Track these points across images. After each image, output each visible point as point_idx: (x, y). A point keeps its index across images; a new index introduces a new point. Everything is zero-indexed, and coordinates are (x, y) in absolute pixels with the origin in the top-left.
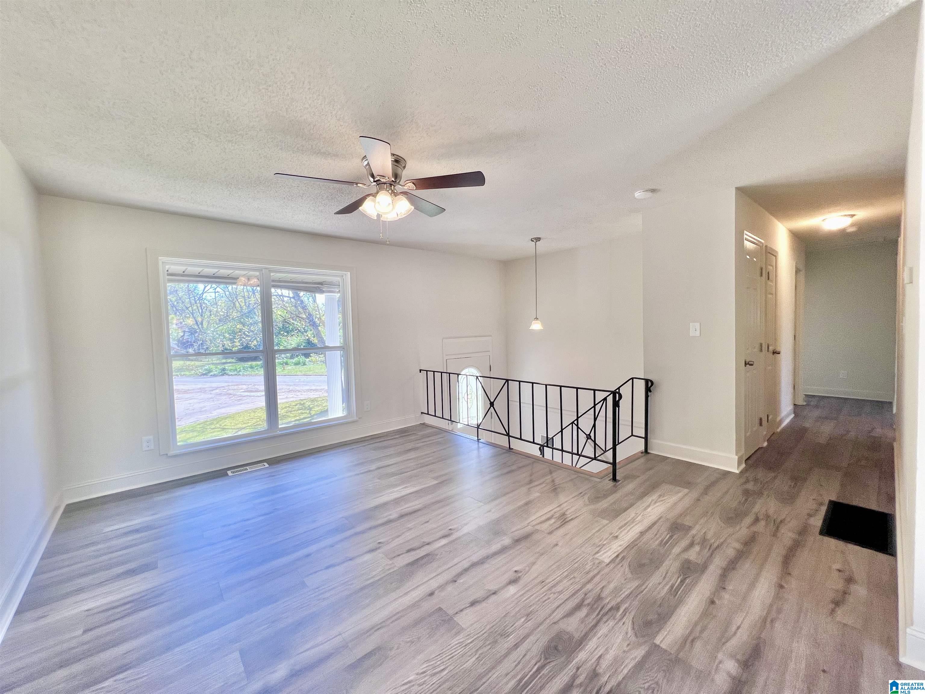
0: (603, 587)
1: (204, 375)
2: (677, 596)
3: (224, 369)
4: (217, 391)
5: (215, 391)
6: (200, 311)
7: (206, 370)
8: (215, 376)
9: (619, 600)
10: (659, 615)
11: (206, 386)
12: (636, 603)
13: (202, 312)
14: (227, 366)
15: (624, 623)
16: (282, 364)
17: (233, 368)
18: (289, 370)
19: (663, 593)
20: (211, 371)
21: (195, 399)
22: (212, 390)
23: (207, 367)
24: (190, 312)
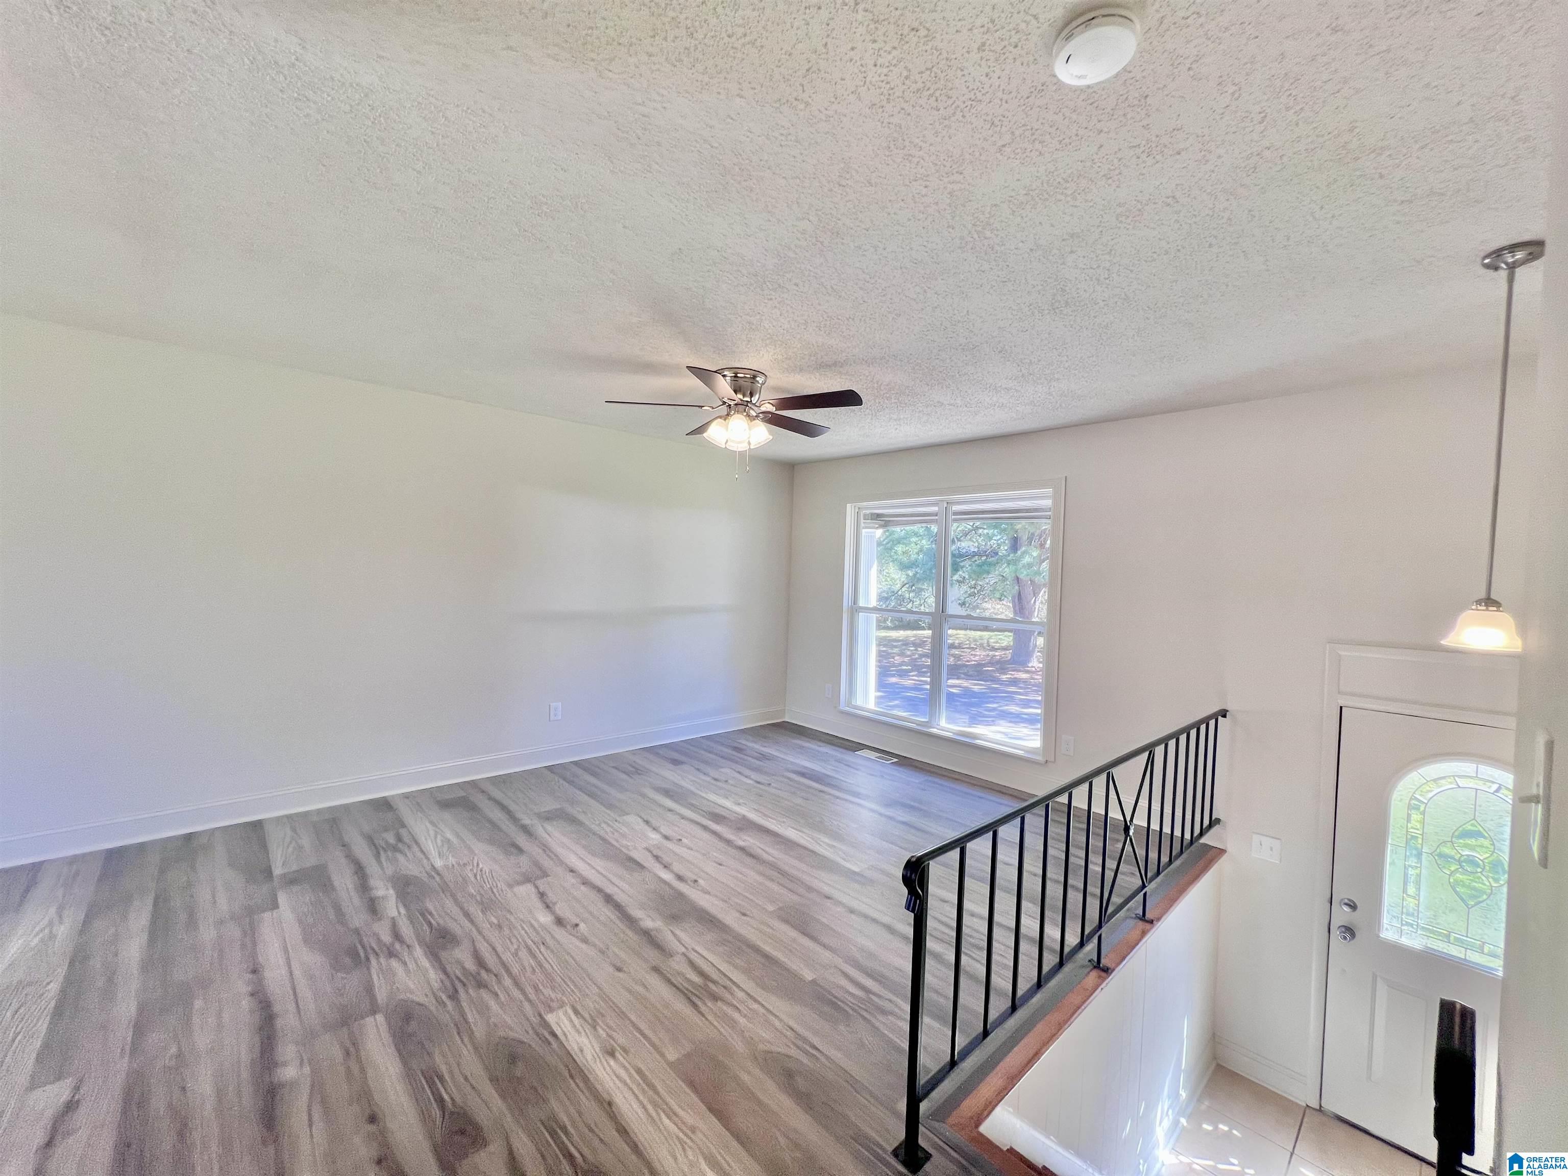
0: (497, 995)
2: (420, 1075)
9: (464, 1004)
10: (410, 1035)
12: (445, 1018)
15: (426, 995)
19: (438, 1059)
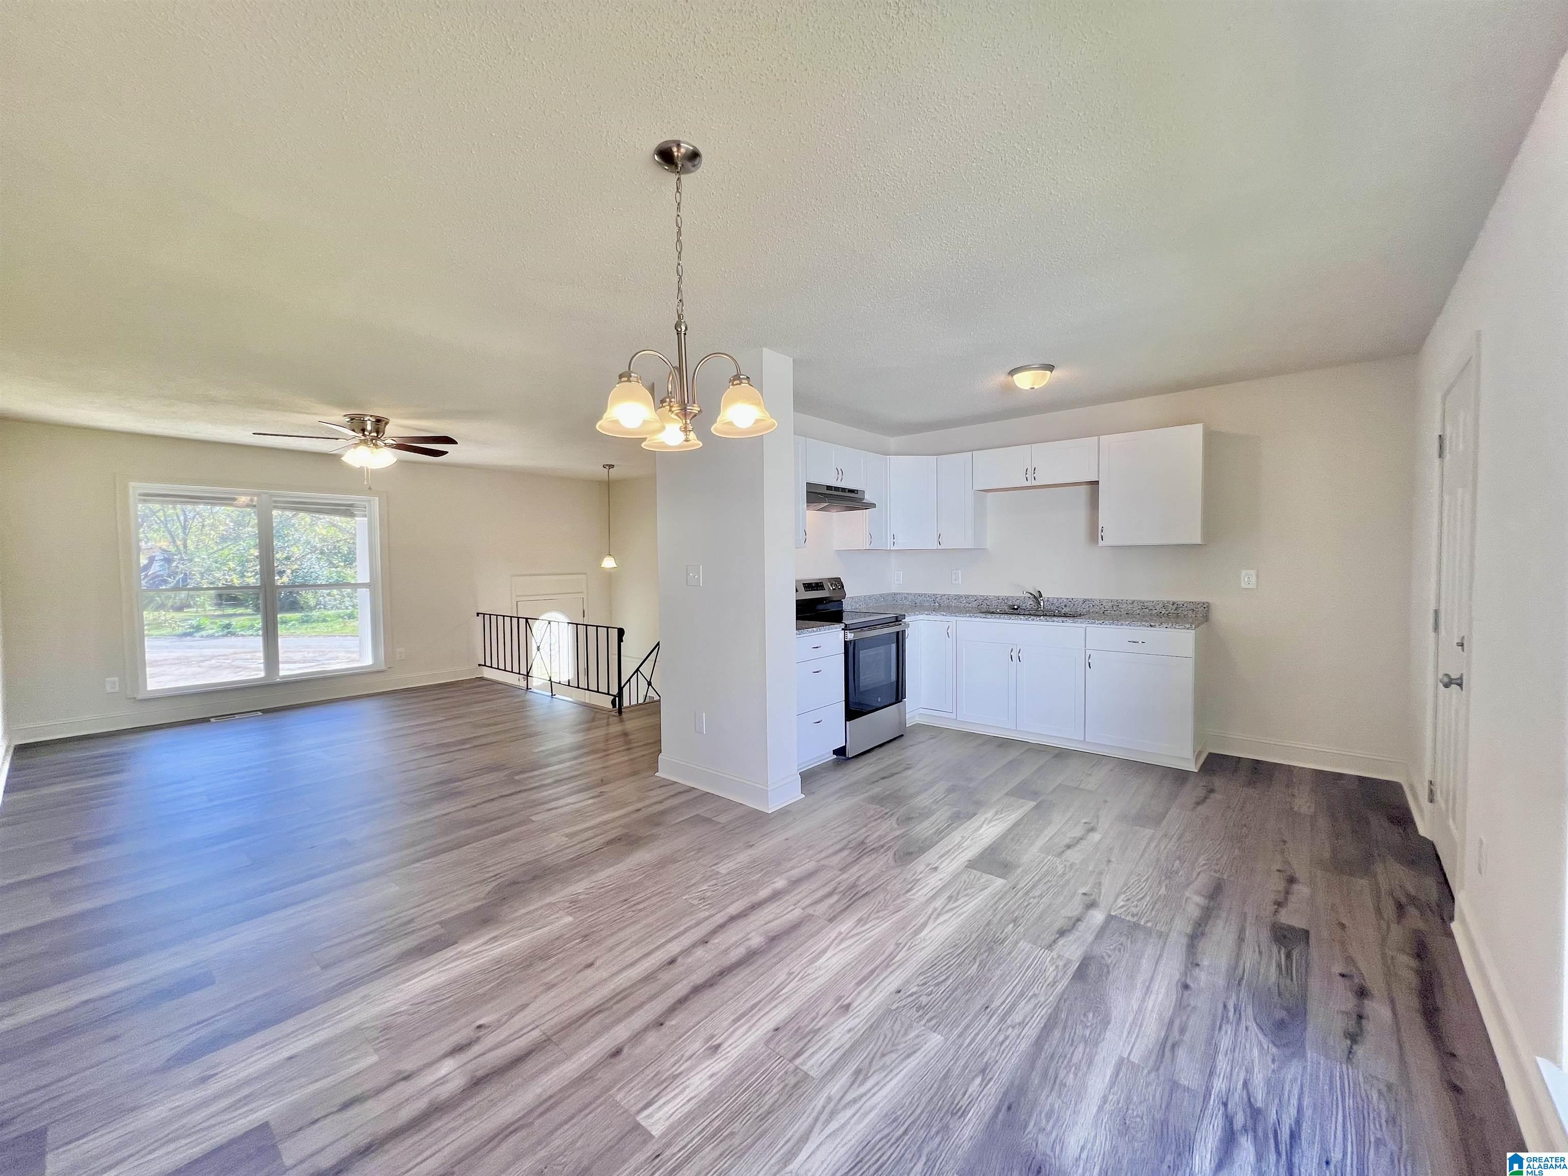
1: (186, 635)
3: (228, 626)
4: (213, 662)
5: (208, 662)
6: (182, 518)
7: (192, 627)
8: (211, 636)
11: (190, 655)
13: (186, 520)
14: (234, 621)
16: (342, 617)
17: (248, 623)
18: (354, 626)
20: (203, 629)
21: (167, 675)
22: (203, 661)
23: (194, 623)
24: (159, 519)
